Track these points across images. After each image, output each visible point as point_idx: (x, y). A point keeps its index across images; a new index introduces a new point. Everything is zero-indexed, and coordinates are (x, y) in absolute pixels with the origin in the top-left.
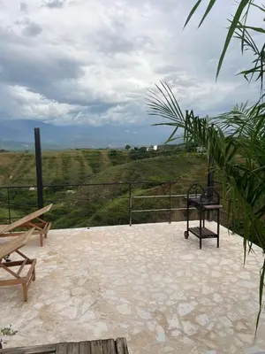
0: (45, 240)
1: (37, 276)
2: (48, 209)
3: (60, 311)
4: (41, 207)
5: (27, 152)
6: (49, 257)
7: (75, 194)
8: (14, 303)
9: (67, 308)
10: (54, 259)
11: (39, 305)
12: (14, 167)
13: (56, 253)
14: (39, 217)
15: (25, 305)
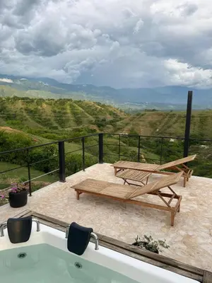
0: (187, 183)
1: (181, 210)
2: (193, 158)
3: (201, 244)
4: (186, 155)
5: (171, 111)
6: (190, 197)
7: (208, 149)
8: (164, 224)
9: (206, 244)
10: (195, 200)
11: (183, 233)
12: (160, 123)
13: (196, 195)
14: (184, 164)
15: (172, 228)
